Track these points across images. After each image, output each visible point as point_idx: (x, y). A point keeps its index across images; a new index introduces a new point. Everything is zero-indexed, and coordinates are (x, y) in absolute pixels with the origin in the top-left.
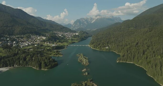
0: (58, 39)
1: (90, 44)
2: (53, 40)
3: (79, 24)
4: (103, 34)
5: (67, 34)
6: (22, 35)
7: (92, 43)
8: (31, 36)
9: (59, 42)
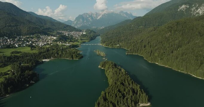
0: (68, 39)
1: (101, 43)
2: (64, 39)
3: (82, 21)
4: (113, 33)
5: (73, 33)
6: (31, 35)
7: (103, 42)
8: (39, 36)
9: (71, 41)
